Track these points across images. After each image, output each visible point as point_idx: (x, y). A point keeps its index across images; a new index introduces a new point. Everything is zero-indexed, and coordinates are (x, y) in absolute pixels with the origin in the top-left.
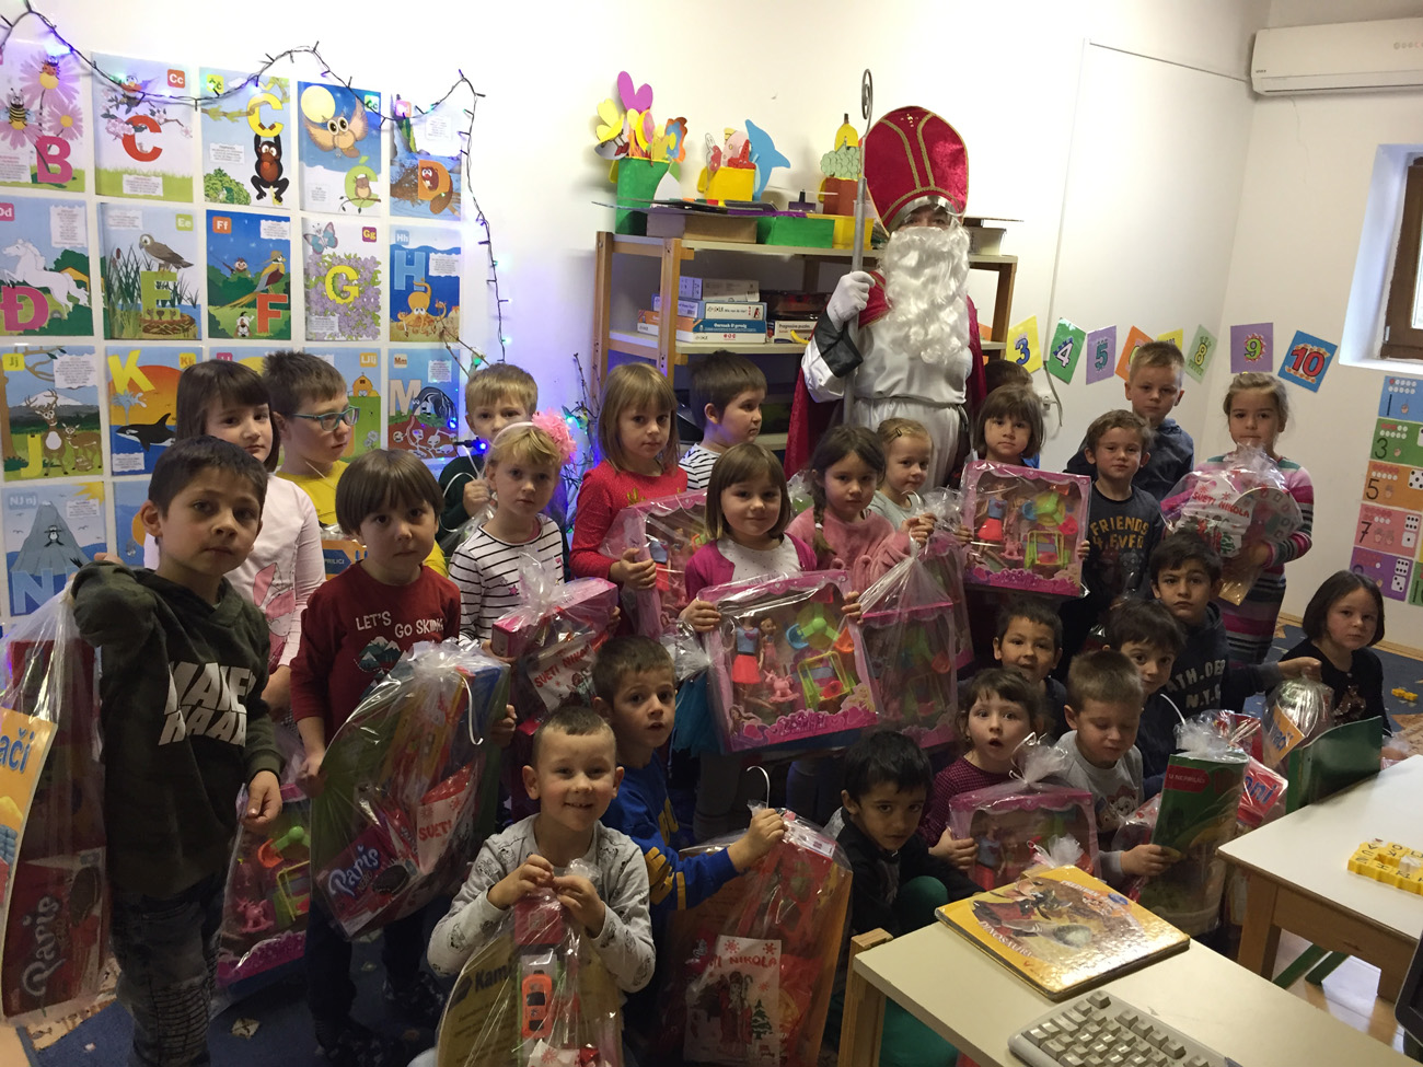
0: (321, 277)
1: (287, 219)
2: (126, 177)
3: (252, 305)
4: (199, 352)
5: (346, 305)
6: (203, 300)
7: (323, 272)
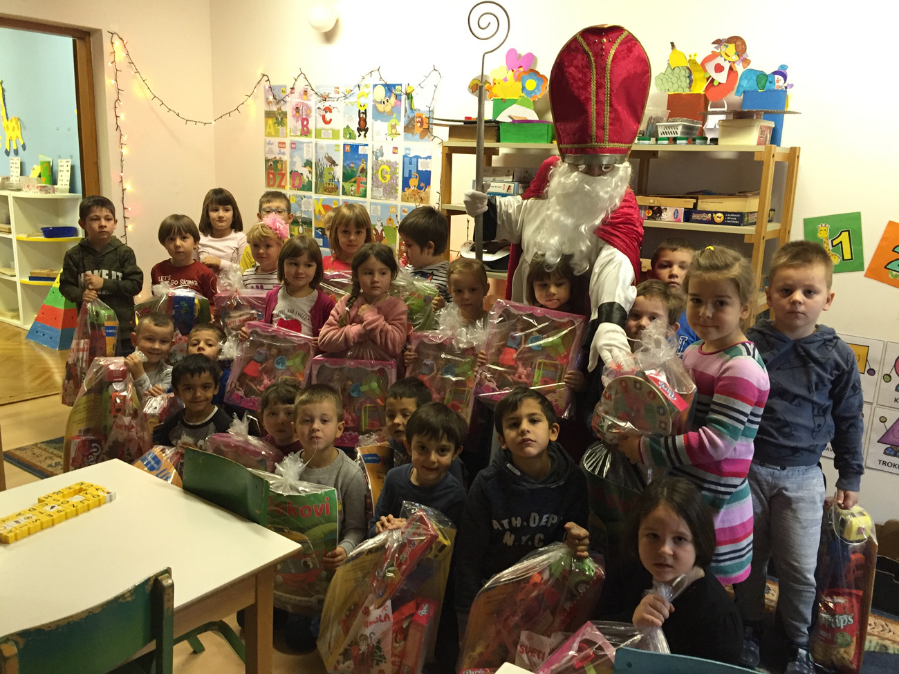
0: (377, 170)
1: (367, 145)
2: (322, 131)
3: (355, 182)
4: (338, 200)
5: (385, 183)
6: (341, 180)
7: (378, 167)
